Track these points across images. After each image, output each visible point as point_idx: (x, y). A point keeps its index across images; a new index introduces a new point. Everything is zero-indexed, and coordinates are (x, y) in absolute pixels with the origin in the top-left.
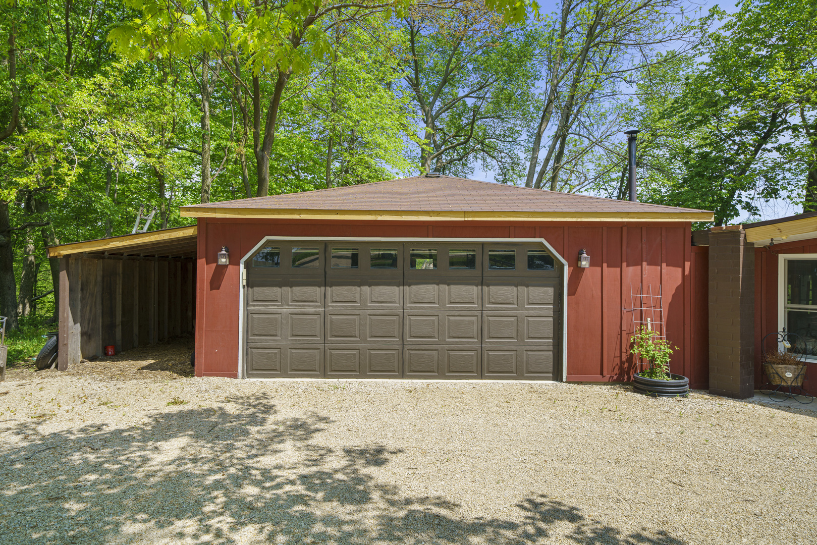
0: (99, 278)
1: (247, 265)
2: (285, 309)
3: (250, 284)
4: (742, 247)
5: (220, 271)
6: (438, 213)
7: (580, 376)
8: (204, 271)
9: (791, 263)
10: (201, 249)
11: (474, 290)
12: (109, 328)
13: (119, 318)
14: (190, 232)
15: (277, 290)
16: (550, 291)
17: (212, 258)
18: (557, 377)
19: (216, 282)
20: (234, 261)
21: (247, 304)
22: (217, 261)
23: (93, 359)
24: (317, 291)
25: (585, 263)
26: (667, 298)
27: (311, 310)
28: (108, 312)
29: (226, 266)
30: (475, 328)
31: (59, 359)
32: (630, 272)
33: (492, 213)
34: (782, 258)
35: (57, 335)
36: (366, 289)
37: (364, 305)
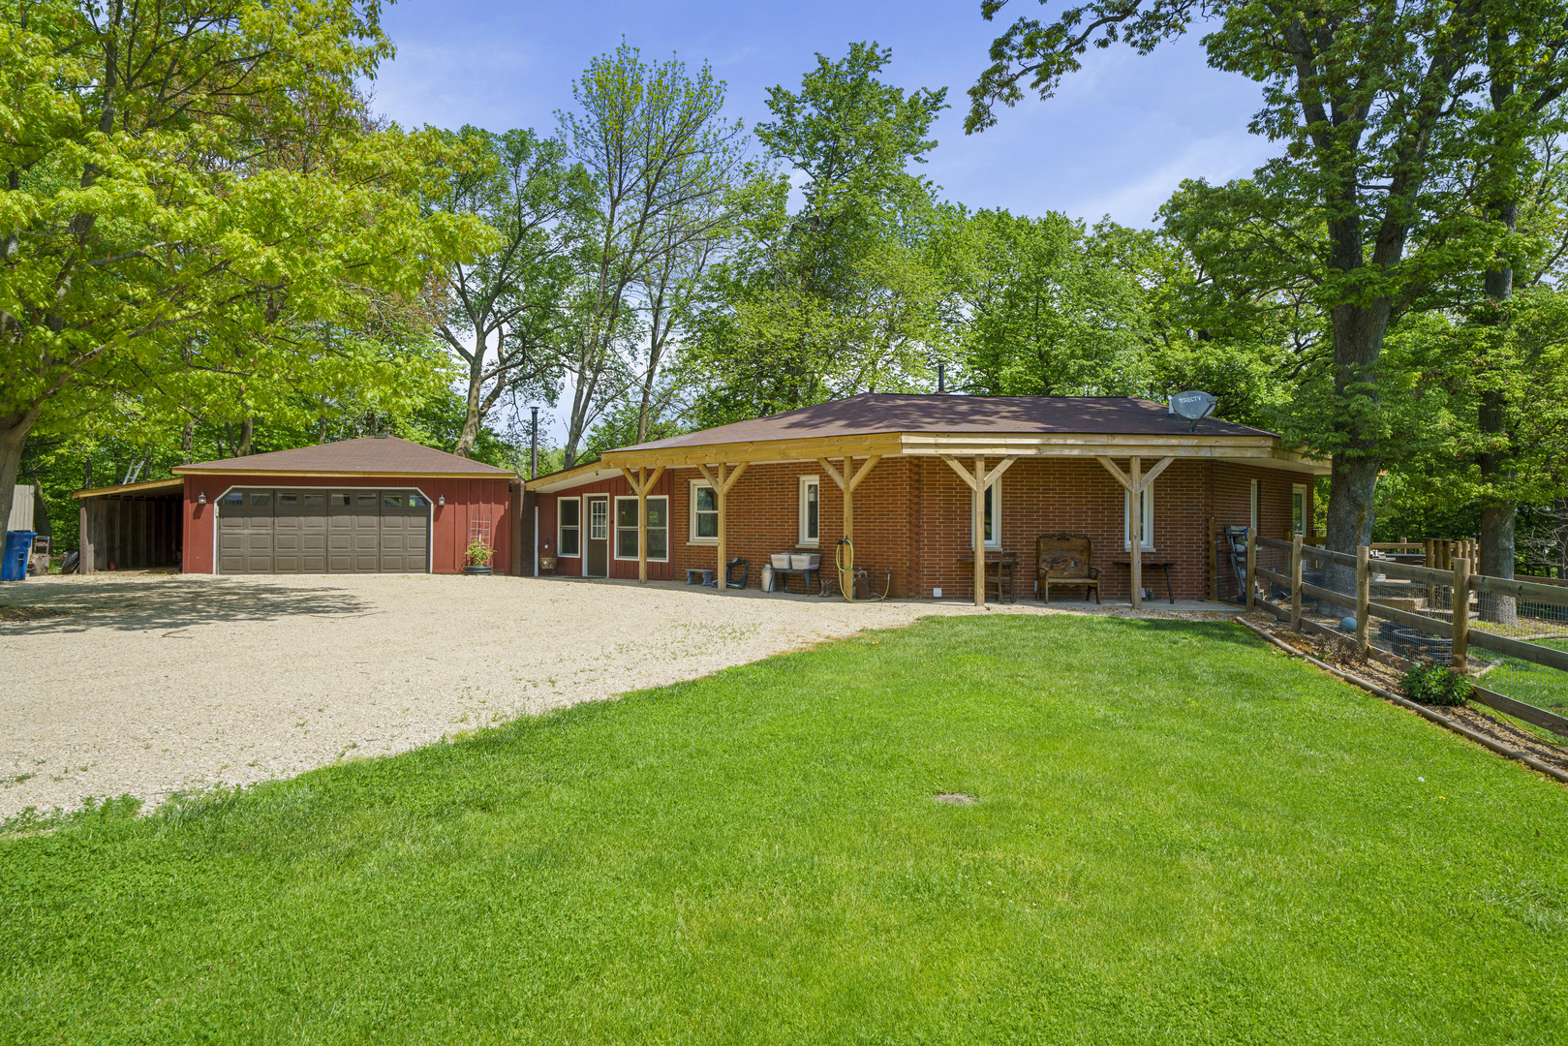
0: (104, 514)
1: (219, 504)
2: (246, 531)
3: (221, 515)
4: (522, 493)
5: (200, 507)
6: (346, 472)
7: (440, 569)
8: (189, 507)
9: (563, 502)
10: (186, 493)
11: (375, 519)
12: (111, 550)
13: (117, 543)
14: (178, 482)
15: (241, 519)
16: (425, 519)
17: (194, 499)
18: (428, 571)
19: (197, 514)
20: (210, 501)
21: (219, 528)
22: (197, 501)
23: (101, 570)
24: (269, 520)
25: (442, 503)
26: (495, 523)
27: (264, 532)
28: (111, 538)
29: (204, 504)
30: (376, 542)
31: (81, 566)
32: (472, 507)
33: (381, 473)
34: (559, 498)
35: (78, 551)
36: (302, 519)
37: (300, 529)
